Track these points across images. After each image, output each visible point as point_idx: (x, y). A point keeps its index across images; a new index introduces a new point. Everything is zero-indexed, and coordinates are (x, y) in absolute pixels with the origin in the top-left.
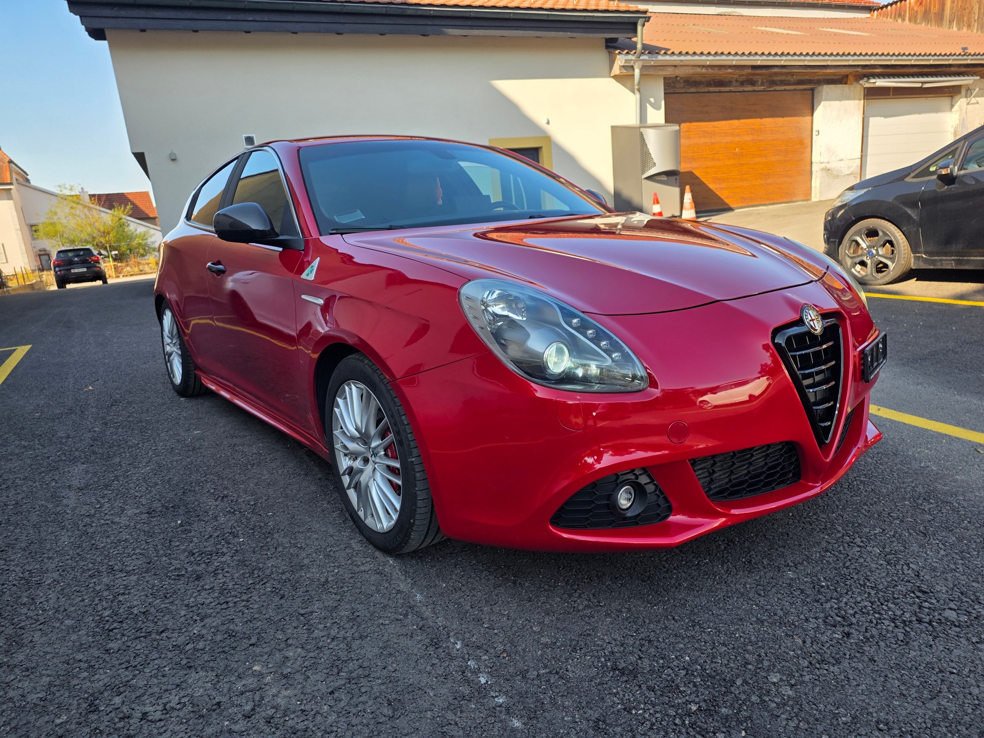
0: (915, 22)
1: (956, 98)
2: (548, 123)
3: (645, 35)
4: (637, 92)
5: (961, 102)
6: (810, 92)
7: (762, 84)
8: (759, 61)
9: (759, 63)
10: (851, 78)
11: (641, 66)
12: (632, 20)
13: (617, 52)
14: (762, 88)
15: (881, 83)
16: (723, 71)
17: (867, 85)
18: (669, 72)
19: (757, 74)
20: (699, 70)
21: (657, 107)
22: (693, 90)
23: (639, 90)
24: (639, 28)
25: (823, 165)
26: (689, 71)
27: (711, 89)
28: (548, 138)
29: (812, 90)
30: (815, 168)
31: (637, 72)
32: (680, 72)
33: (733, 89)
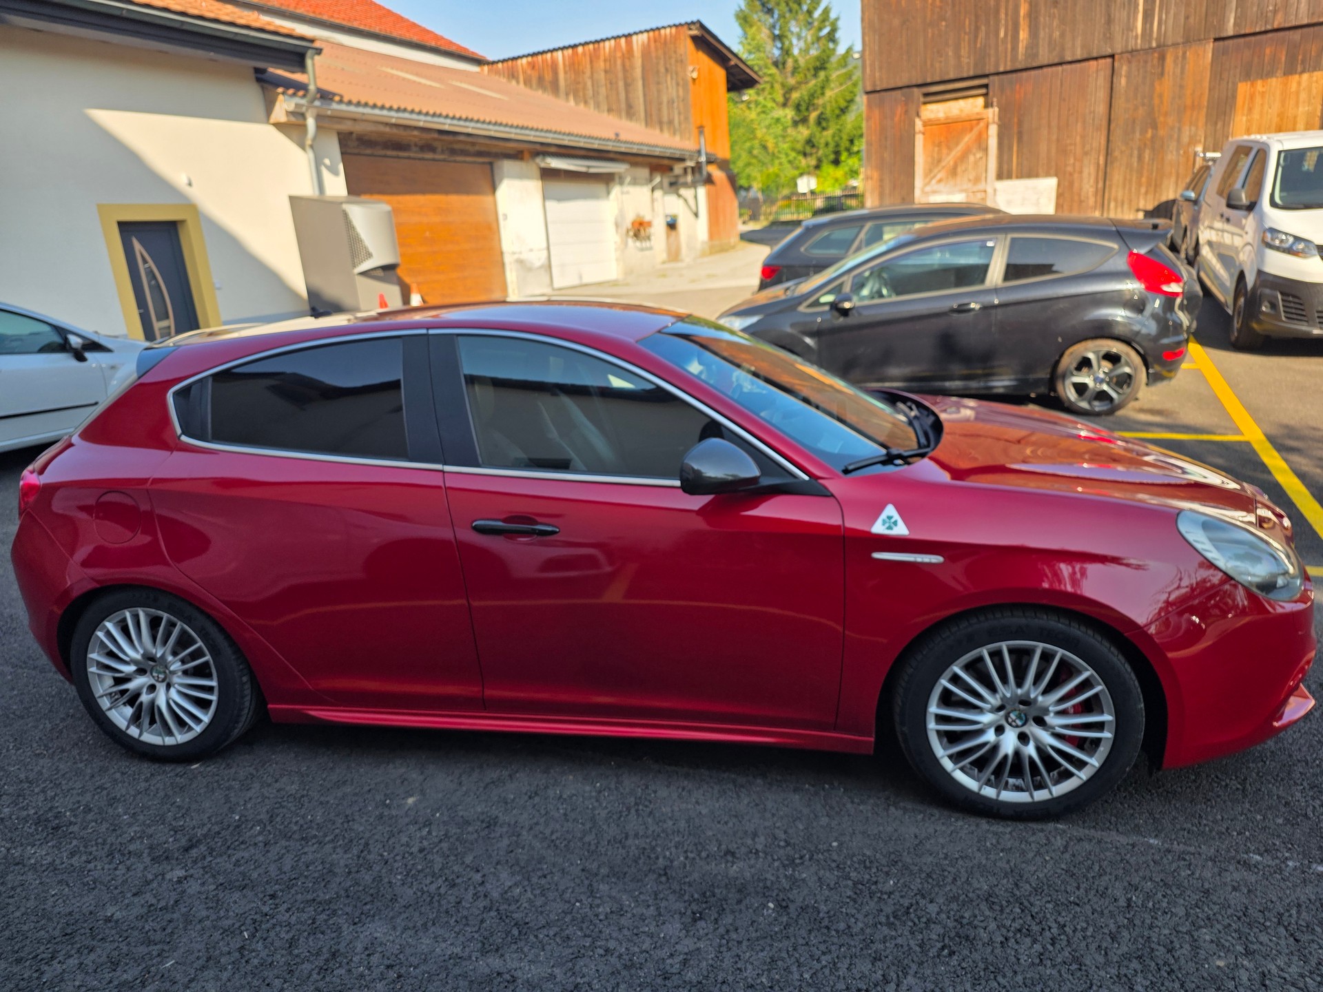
0: (531, 87)
1: (611, 185)
2: (190, 184)
3: (317, 73)
4: (308, 149)
5: (616, 190)
6: (488, 167)
7: (443, 152)
8: (447, 125)
9: (446, 128)
10: (526, 155)
11: (315, 114)
12: (299, 50)
13: (280, 90)
14: (442, 157)
15: (555, 163)
16: (409, 132)
17: (543, 165)
18: (346, 127)
19: (440, 140)
20: (382, 128)
21: (335, 173)
22: (369, 151)
23: (311, 147)
24: (309, 62)
25: (516, 256)
26: (370, 128)
27: (389, 153)
28: (193, 207)
29: (491, 164)
30: (508, 259)
31: (311, 123)
32: (358, 128)
33: (412, 155)
